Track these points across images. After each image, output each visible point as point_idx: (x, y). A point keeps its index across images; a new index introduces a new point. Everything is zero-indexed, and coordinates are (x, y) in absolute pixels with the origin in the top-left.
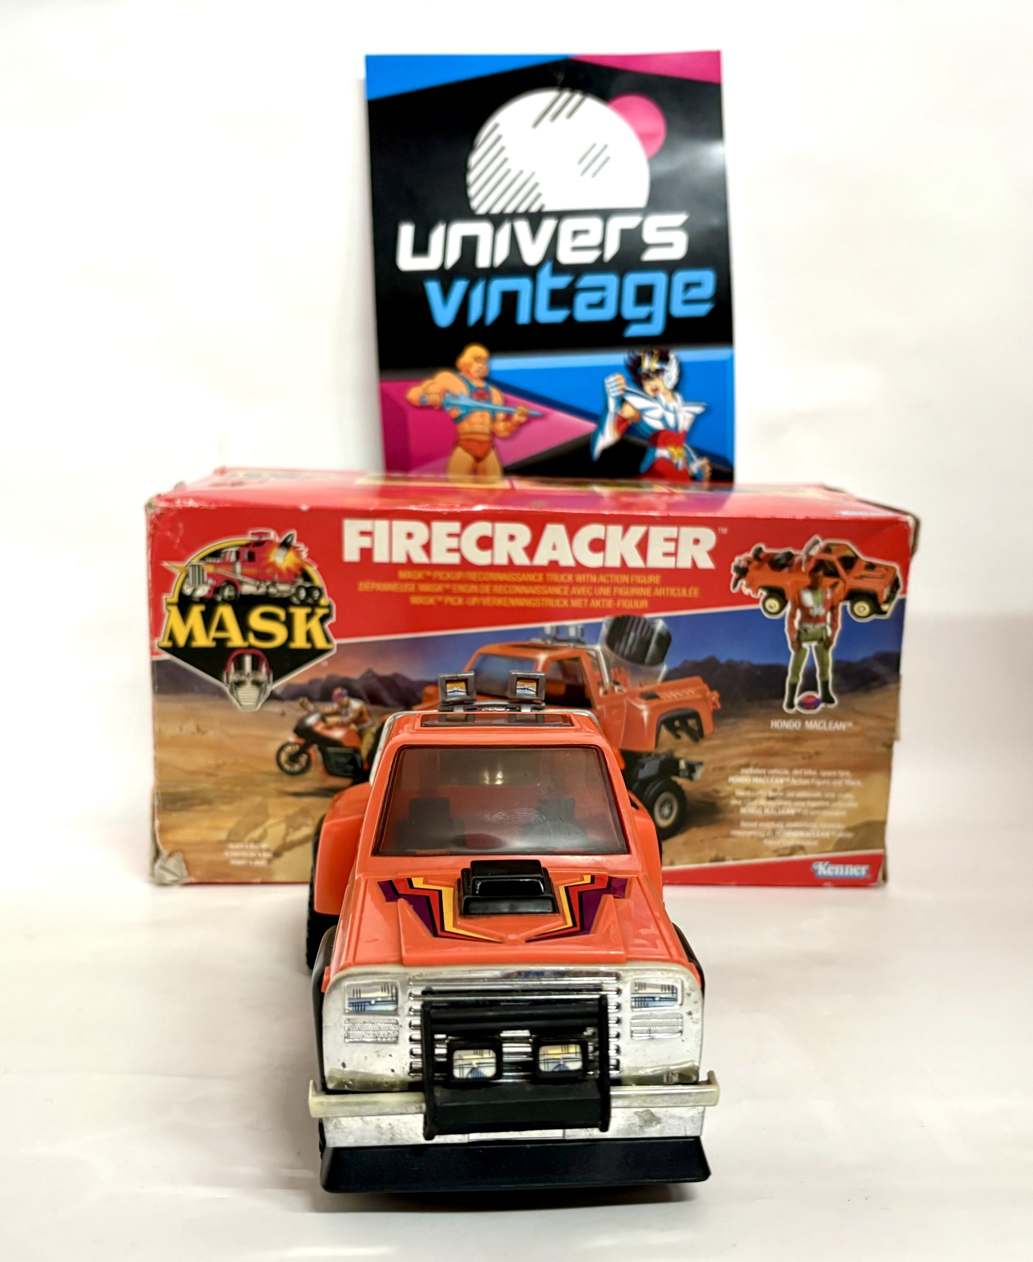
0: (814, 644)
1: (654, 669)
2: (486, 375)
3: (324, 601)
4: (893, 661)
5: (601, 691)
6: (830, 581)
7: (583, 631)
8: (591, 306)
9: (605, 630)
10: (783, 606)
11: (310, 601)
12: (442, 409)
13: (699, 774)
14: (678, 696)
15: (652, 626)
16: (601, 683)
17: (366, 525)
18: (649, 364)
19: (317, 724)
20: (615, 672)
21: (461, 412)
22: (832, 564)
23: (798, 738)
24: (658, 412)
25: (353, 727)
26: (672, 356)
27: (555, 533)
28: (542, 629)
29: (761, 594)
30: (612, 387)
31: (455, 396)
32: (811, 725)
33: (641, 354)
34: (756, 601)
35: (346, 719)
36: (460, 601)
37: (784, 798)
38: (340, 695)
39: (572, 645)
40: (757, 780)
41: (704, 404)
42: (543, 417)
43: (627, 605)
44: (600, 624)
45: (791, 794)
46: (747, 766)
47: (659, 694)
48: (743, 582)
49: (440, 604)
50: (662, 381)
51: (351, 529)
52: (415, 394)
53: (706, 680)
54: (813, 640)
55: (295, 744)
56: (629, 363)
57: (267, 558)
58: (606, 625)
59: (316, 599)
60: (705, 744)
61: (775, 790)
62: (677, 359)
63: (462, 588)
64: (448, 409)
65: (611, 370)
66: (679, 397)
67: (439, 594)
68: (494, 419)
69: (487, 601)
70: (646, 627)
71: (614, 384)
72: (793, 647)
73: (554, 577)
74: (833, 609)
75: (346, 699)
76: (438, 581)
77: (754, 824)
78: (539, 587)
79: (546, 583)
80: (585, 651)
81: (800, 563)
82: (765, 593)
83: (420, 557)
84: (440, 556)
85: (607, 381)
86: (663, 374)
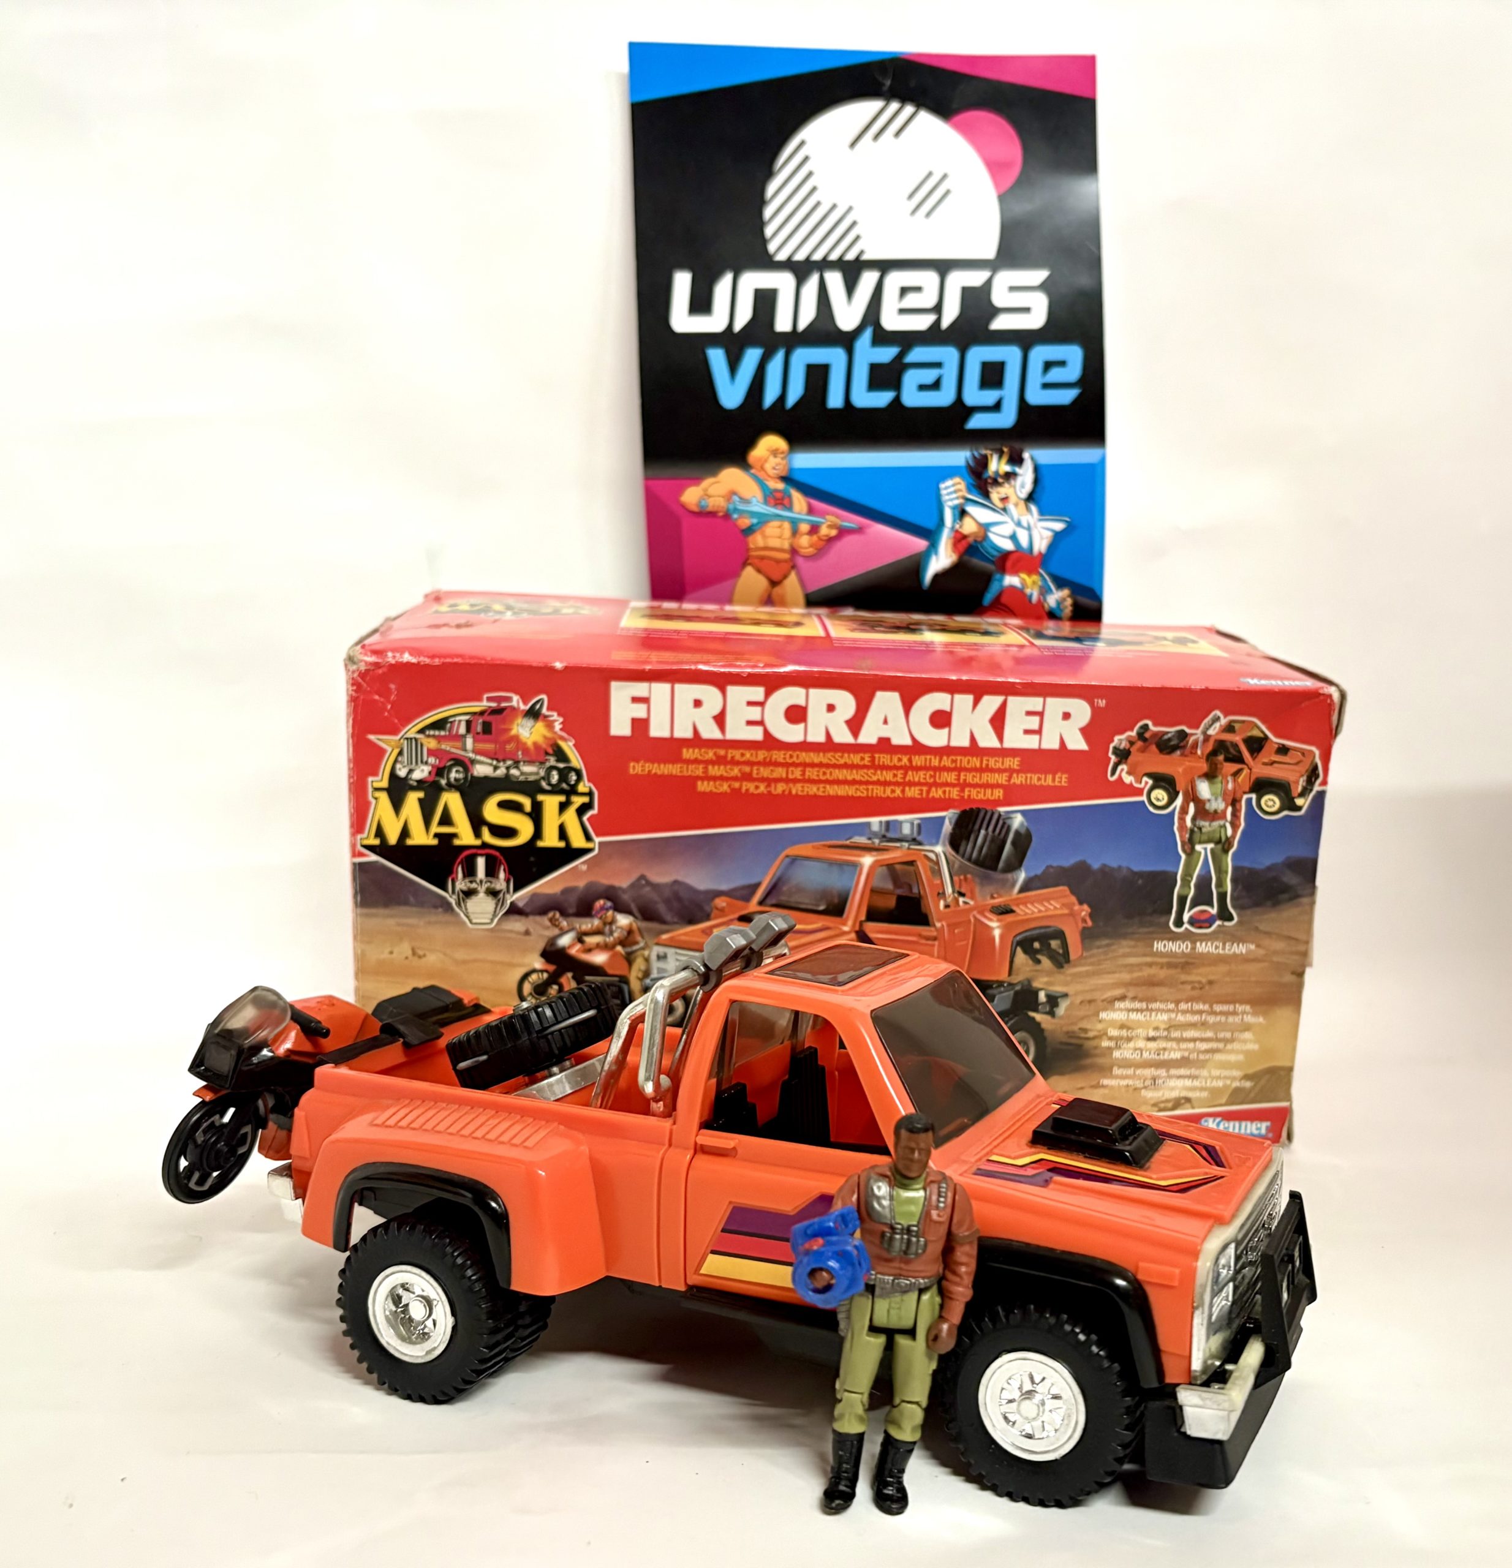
0: (1210, 846)
1: (1009, 876)
2: (784, 474)
3: (581, 788)
4: (1308, 869)
5: (942, 904)
6: (1233, 767)
7: (919, 826)
8: (922, 388)
9: (947, 827)
10: (1171, 800)
11: (564, 786)
12: (727, 516)
13: (1061, 1010)
14: (1040, 911)
15: (1008, 822)
16: (942, 894)
17: (640, 689)
18: (997, 465)
19: (571, 946)
20: (960, 880)
21: (755, 521)
22: (1235, 746)
23: (1187, 963)
24: (1008, 529)
25: (619, 948)
26: (1026, 455)
27: (886, 702)
28: (868, 824)
29: (1146, 783)
30: (949, 494)
31: (746, 501)
32: (1202, 948)
33: (988, 452)
34: (1139, 792)
35: (610, 940)
36: (762, 788)
37: (1167, 1039)
38: (602, 908)
39: (906, 845)
40: (1134, 1016)
41: (1065, 519)
42: (860, 530)
43: (977, 795)
44: (943, 819)
45: (1176, 1034)
46: (1123, 998)
47: (1014, 908)
48: (1124, 767)
49: (736, 792)
50: (1015, 487)
51: (621, 694)
52: (691, 496)
53: (1073, 892)
54: (1208, 841)
55: (542, 971)
56: (971, 463)
57: (510, 730)
58: (950, 819)
59: (573, 783)
60: (1070, 970)
61: (1156, 1029)
62: (1032, 458)
63: (765, 772)
64: (735, 516)
66: (1033, 508)
67: (735, 779)
68: (795, 532)
69: (797, 789)
70: (1001, 822)
71: (952, 489)
72: (1184, 851)
73: (884, 759)
74: (1234, 802)
75: (610, 913)
76: (734, 762)
77: (1130, 1071)
78: (865, 771)
79: (874, 766)
80: (923, 853)
81: (1195, 745)
82: (1150, 782)
83: (710, 732)
84: (737, 730)
85: (942, 486)
86: (1015, 479)
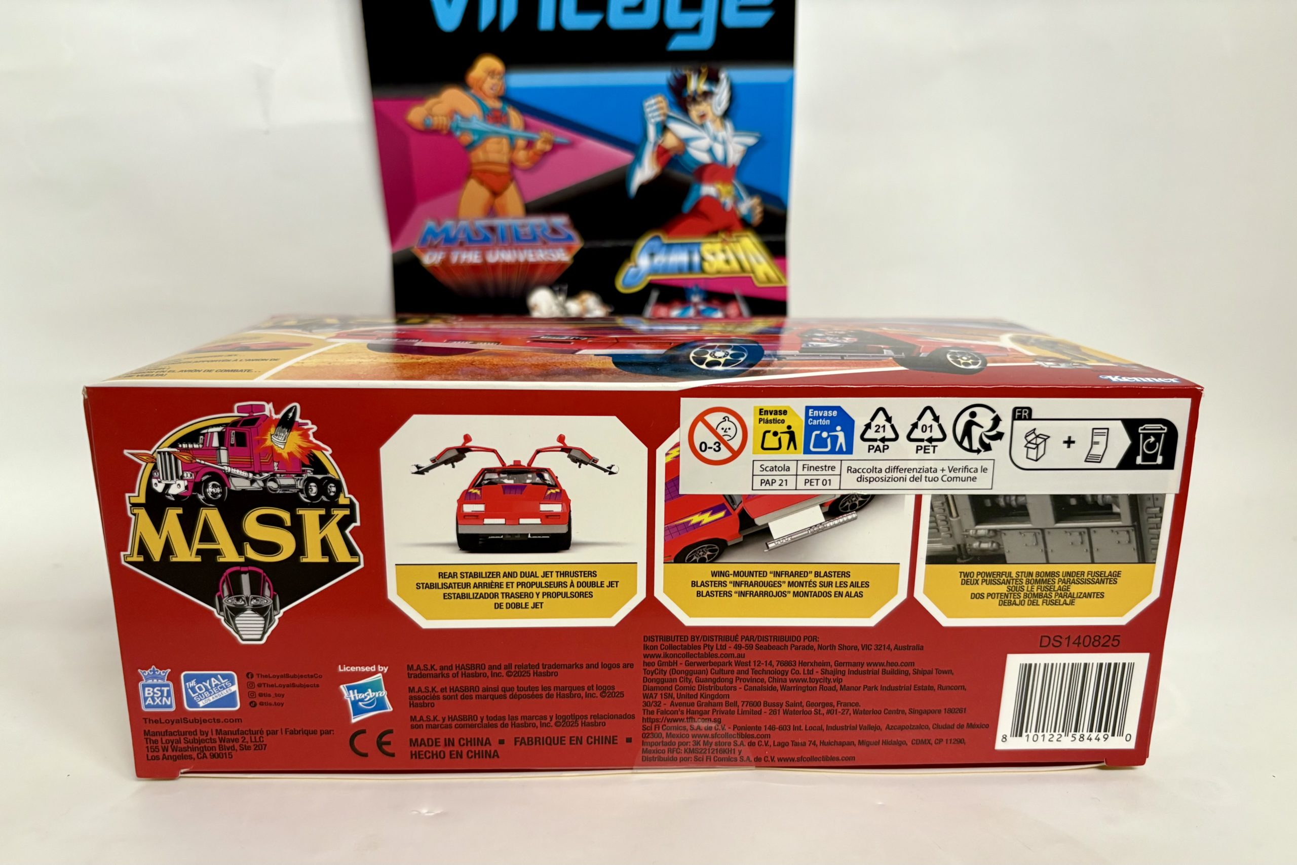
2: (501, 94)
8: (627, 10)
12: (450, 134)
18: (696, 84)
21: (476, 137)
24: (705, 143)
26: (723, 76)
30: (652, 112)
31: (465, 118)
33: (687, 72)
41: (757, 134)
42: (571, 145)
50: (711, 105)
52: (417, 115)
56: (673, 83)
62: (728, 79)
64: (458, 133)
65: (650, 91)
66: (729, 125)
68: (513, 147)
71: (654, 107)
85: (647, 104)
86: (711, 98)
